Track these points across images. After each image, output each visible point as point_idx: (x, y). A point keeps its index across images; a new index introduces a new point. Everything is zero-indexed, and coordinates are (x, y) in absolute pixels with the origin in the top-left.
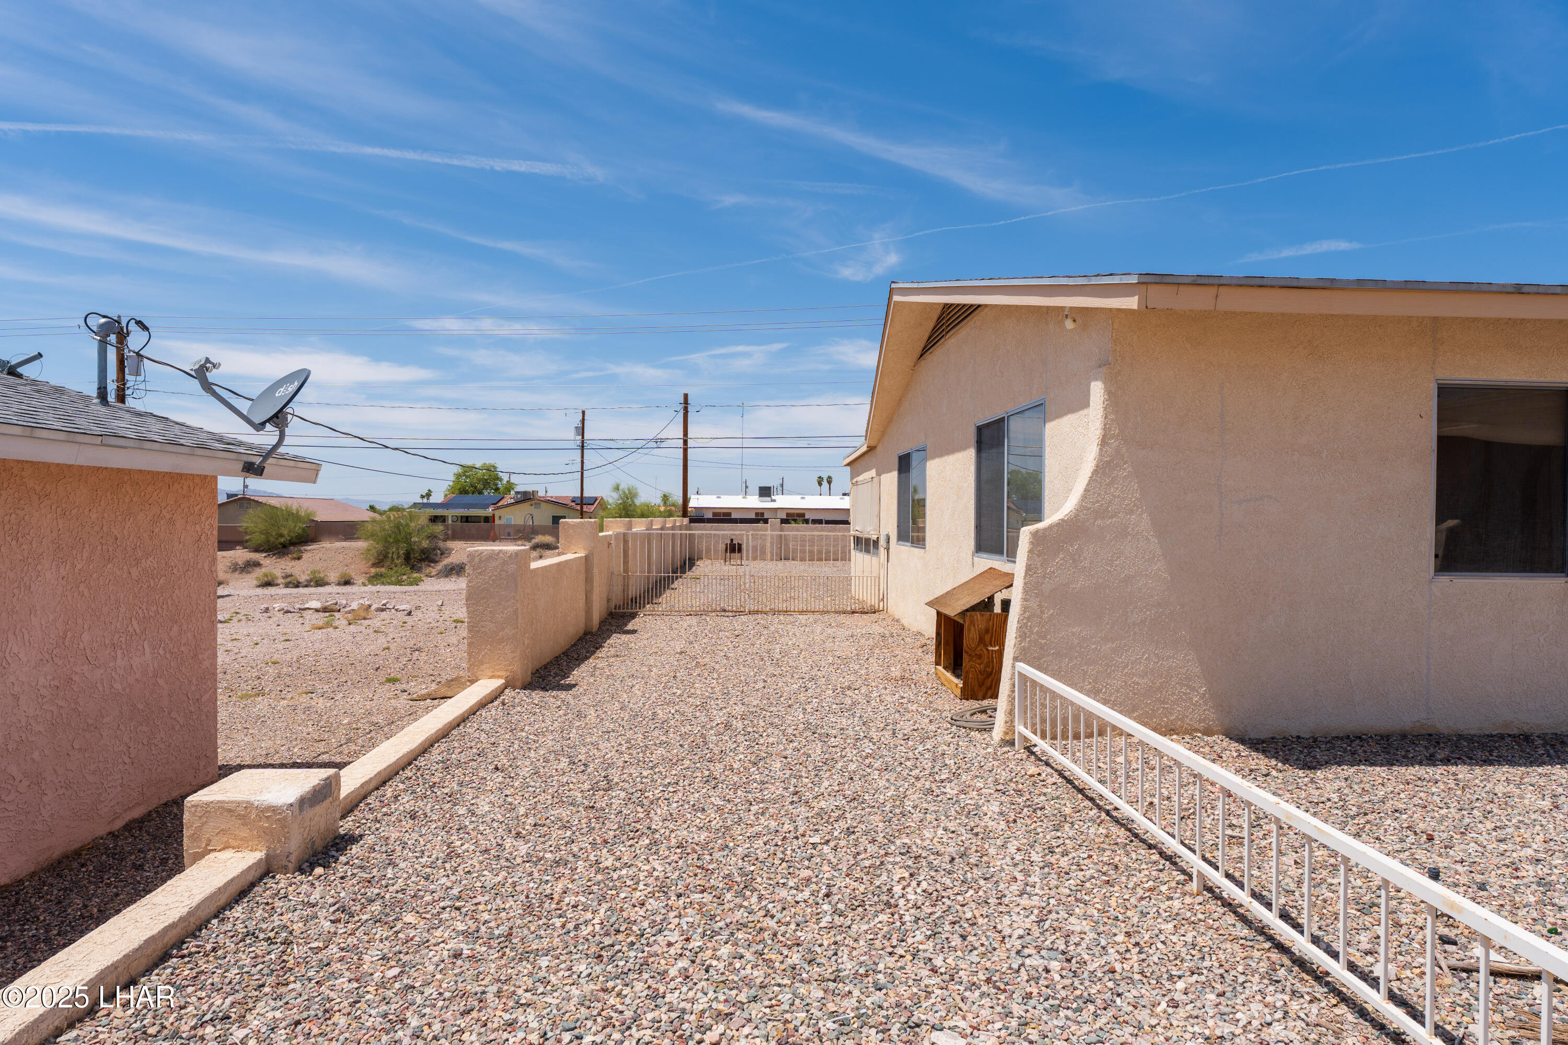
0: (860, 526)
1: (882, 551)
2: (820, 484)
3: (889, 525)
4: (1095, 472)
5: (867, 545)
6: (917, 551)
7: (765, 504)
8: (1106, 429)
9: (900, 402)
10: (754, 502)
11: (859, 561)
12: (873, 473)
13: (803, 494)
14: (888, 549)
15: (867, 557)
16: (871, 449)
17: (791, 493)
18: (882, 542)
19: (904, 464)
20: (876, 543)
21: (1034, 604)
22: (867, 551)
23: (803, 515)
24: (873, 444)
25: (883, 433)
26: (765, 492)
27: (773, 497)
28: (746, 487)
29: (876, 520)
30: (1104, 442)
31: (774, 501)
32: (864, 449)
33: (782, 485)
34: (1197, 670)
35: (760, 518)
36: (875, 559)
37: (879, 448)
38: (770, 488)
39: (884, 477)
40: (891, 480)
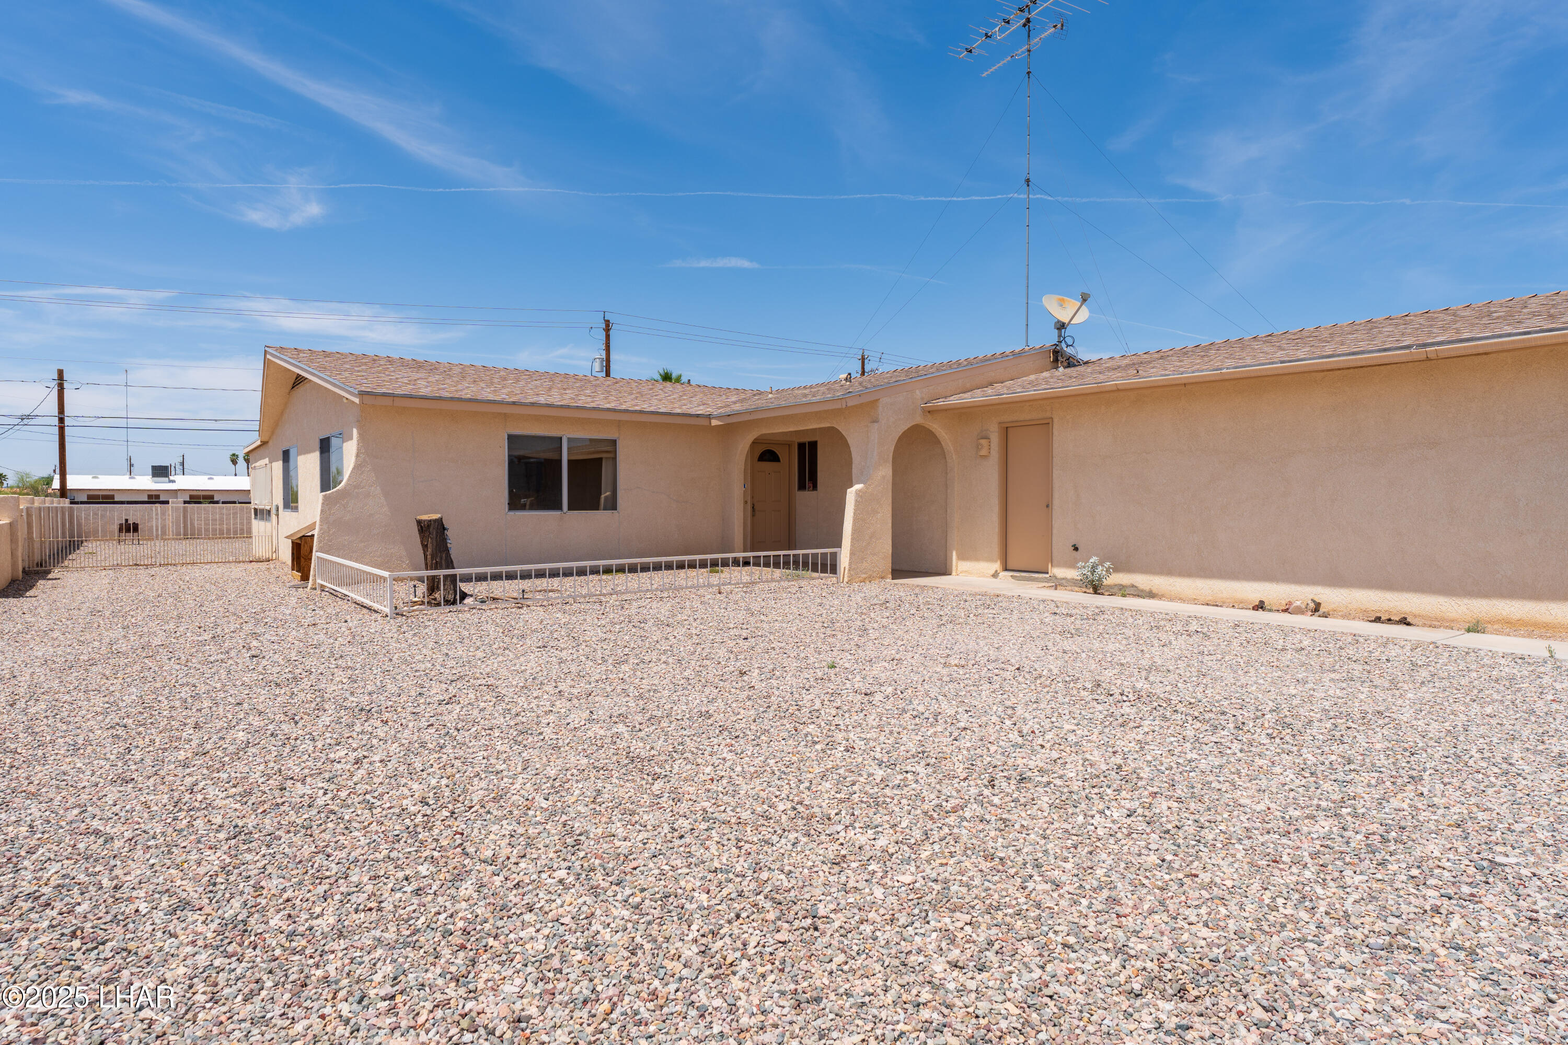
0: (258, 501)
1: (274, 517)
2: (234, 462)
3: (279, 500)
4: (354, 469)
5: (263, 514)
6: (294, 514)
7: (161, 485)
8: (359, 450)
9: (282, 413)
10: (146, 483)
11: (258, 526)
12: (266, 461)
13: (211, 474)
14: (277, 515)
15: (262, 523)
16: (264, 443)
17: (194, 473)
18: (273, 512)
19: (286, 456)
20: (269, 512)
21: (325, 527)
22: (262, 519)
23: (212, 497)
24: (265, 439)
25: (273, 433)
26: (160, 471)
27: (172, 478)
28: (131, 465)
29: (270, 495)
30: (357, 456)
31: (173, 481)
32: (258, 443)
33: (183, 464)
34: (404, 553)
35: (154, 498)
36: (268, 524)
37: (270, 443)
38: (166, 468)
39: (274, 464)
40: (278, 466)
